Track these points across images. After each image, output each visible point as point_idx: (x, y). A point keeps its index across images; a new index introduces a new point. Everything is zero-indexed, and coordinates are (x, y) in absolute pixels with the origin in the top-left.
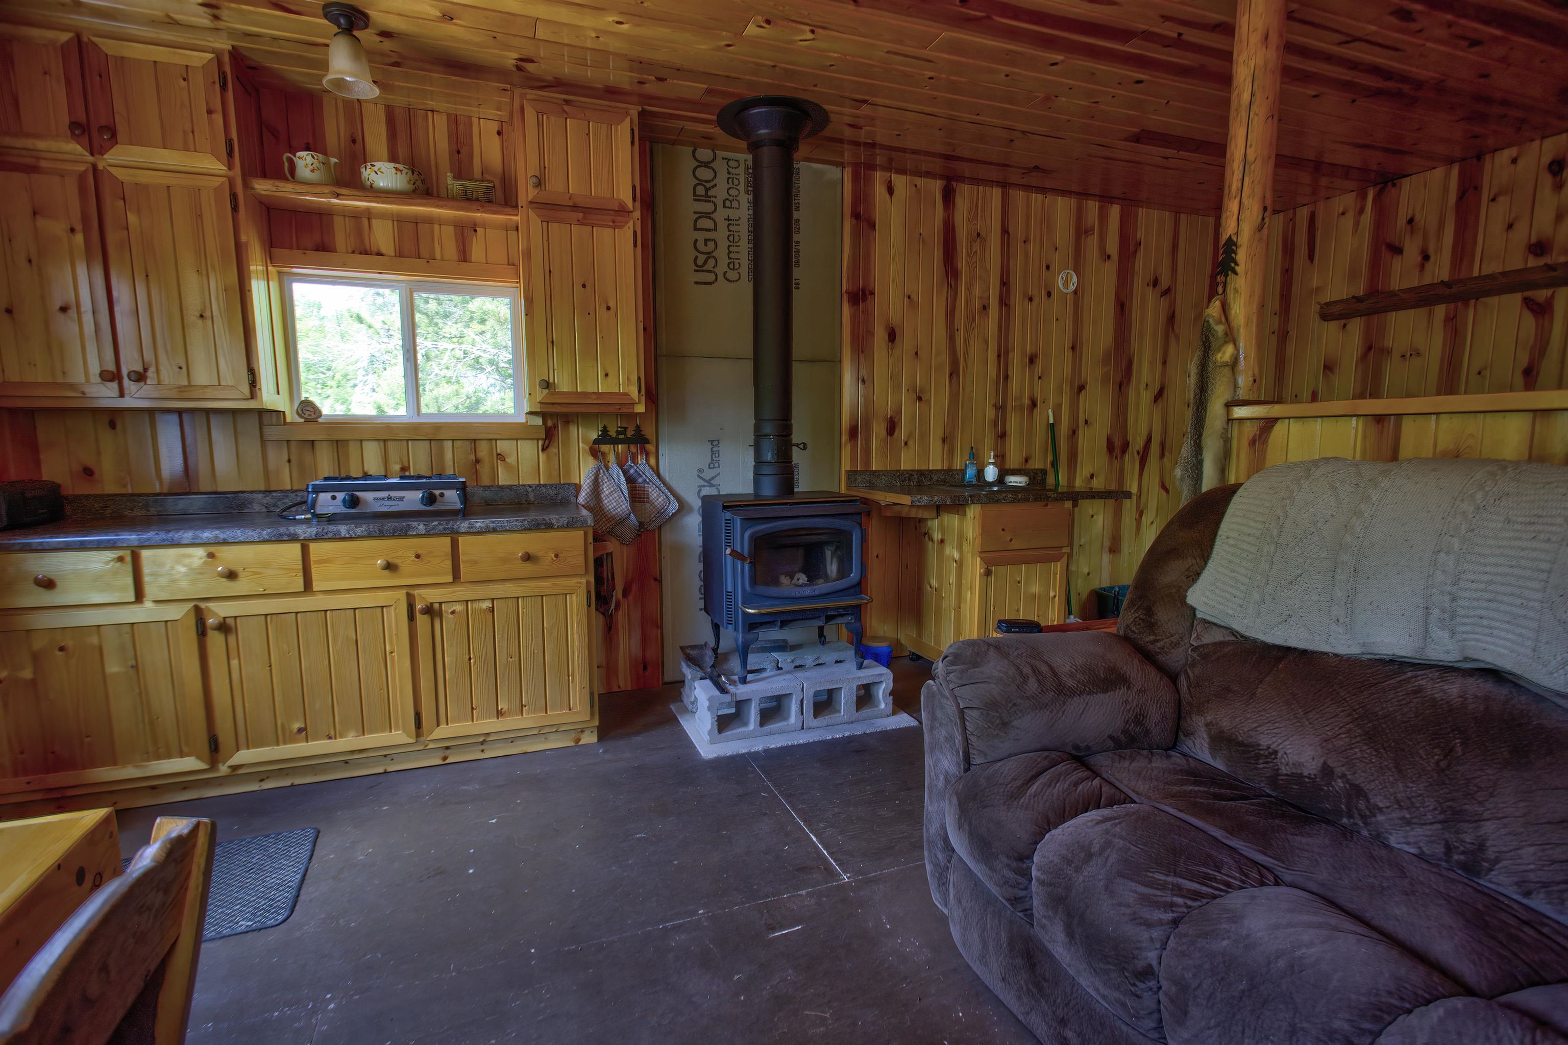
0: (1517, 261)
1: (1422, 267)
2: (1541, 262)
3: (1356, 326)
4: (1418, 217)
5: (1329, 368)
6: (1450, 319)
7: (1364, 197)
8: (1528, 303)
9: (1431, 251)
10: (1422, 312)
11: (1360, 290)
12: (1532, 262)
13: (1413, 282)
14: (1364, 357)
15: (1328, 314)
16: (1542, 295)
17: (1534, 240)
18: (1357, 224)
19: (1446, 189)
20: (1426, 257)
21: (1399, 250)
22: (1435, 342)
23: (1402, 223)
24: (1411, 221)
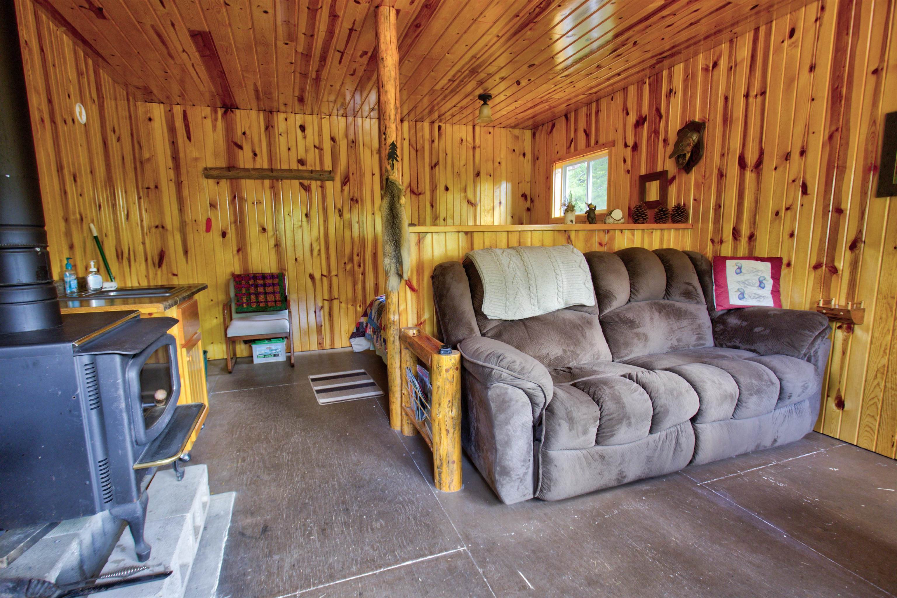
0: (294, 166)
1: (254, 160)
2: (304, 168)
3: (224, 183)
4: (247, 132)
5: (213, 206)
6: (272, 187)
7: (216, 112)
8: (301, 184)
9: (257, 151)
10: (259, 182)
11: (222, 163)
12: (301, 167)
13: (249, 165)
14: (233, 201)
15: (208, 173)
16: (306, 182)
17: (299, 158)
18: (214, 127)
19: (259, 123)
20: (255, 155)
21: (241, 147)
22: (266, 197)
23: (239, 133)
24: (244, 133)
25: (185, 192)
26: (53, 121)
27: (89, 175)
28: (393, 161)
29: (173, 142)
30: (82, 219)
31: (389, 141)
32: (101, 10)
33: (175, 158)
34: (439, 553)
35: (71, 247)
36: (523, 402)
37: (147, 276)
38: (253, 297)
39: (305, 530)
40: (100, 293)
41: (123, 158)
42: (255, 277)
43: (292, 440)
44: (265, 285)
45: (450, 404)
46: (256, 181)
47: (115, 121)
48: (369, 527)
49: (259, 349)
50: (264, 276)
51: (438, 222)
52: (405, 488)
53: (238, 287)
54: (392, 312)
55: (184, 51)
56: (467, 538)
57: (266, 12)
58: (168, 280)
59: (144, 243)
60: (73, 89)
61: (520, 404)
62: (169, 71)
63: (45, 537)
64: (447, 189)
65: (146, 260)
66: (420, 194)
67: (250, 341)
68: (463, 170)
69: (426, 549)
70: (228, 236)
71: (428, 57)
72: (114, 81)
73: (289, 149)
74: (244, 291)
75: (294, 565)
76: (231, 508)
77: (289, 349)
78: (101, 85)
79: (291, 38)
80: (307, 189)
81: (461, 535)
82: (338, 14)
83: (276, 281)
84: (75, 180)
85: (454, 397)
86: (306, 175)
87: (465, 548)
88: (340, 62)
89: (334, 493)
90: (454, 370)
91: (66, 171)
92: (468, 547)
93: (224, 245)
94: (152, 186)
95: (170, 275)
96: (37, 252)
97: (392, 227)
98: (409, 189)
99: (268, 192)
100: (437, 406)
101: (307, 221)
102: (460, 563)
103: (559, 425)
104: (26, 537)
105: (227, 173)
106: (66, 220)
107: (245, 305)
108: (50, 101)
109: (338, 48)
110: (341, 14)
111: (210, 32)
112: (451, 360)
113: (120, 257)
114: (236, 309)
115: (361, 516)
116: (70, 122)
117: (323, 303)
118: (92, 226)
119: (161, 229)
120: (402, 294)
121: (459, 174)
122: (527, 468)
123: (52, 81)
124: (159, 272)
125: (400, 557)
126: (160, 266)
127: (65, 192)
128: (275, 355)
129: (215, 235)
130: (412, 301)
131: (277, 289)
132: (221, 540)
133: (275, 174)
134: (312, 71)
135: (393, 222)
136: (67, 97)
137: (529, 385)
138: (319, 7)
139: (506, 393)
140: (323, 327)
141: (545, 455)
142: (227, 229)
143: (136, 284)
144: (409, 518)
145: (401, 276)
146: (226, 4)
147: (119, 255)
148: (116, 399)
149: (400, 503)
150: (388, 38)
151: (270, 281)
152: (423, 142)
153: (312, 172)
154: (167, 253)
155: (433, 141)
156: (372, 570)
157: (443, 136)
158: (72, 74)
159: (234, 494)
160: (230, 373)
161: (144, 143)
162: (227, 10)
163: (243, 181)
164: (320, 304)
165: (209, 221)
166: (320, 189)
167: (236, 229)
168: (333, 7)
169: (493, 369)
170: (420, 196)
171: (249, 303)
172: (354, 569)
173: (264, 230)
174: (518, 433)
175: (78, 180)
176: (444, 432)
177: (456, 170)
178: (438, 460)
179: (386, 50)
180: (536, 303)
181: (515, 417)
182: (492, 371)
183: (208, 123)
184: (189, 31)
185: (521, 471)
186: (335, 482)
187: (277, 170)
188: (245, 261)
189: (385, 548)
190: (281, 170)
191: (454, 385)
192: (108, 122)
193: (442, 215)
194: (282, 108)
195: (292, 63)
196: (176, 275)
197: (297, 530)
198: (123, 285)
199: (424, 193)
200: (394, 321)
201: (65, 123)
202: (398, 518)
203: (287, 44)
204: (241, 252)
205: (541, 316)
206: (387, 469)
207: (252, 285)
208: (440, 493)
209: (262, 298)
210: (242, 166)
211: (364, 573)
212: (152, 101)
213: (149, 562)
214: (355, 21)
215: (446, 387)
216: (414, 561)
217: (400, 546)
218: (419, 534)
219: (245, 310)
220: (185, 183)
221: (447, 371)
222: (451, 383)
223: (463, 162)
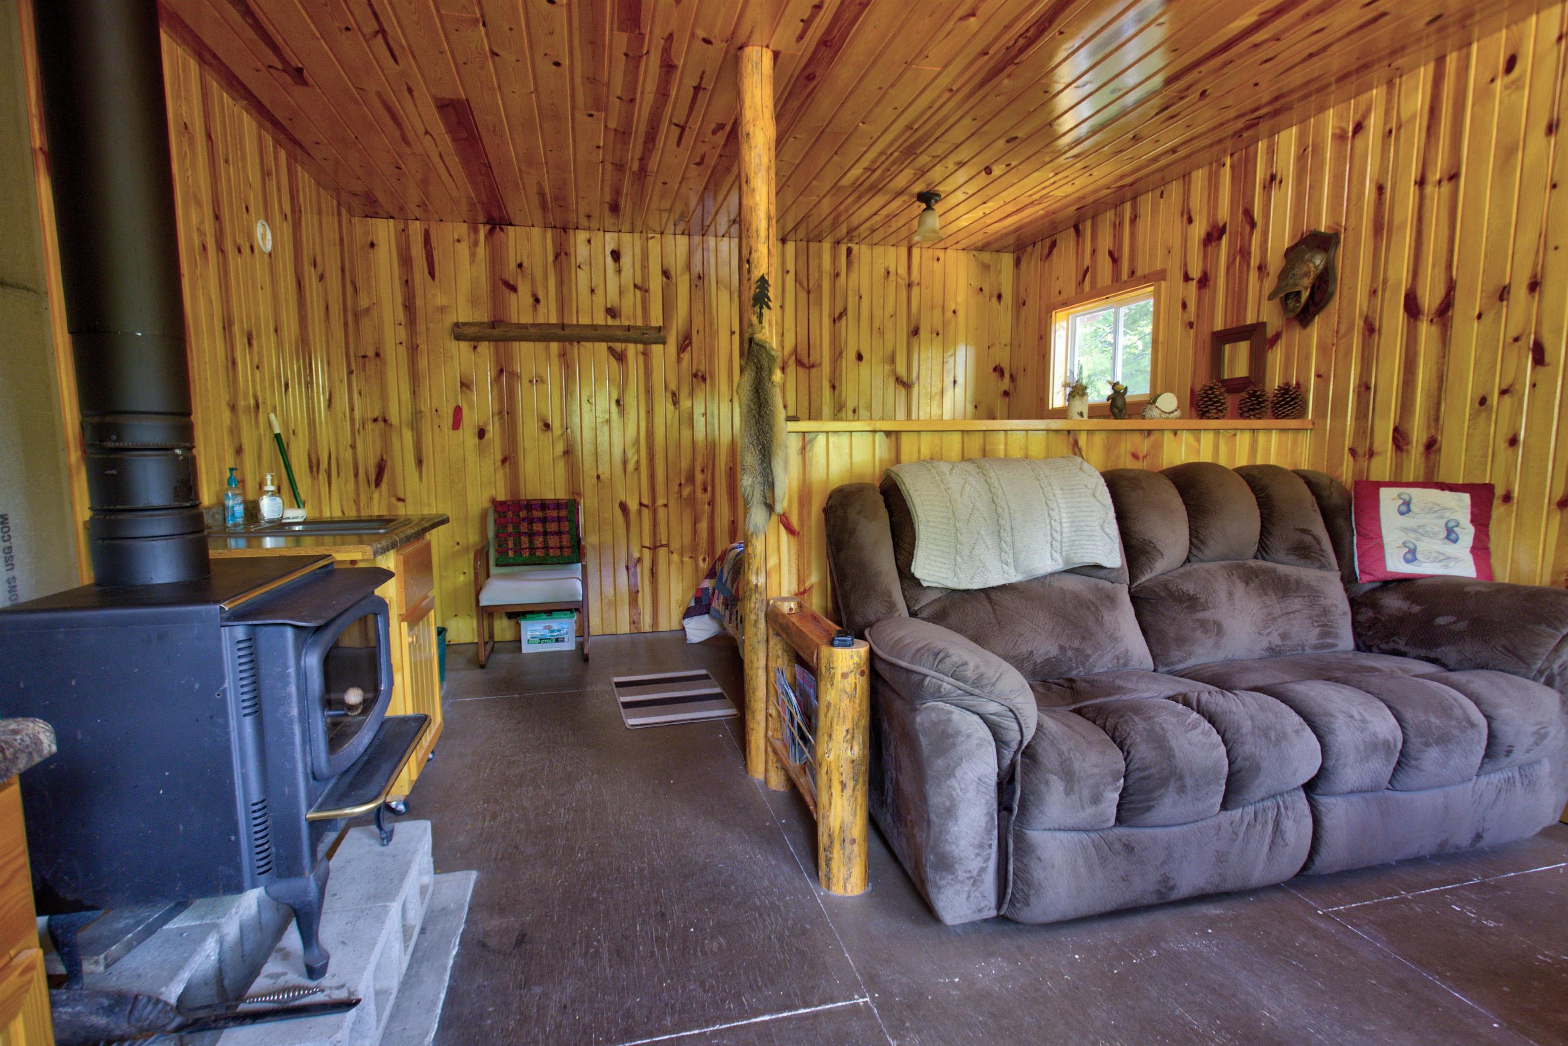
0: (600, 319)
1: (535, 308)
3: (485, 348)
4: (525, 264)
5: (465, 385)
6: (563, 355)
7: (476, 231)
8: (611, 350)
9: (541, 296)
10: (540, 346)
11: (483, 316)
12: (610, 322)
13: (526, 319)
14: (497, 379)
15: (460, 332)
17: (609, 306)
18: (473, 255)
19: (545, 248)
20: (537, 301)
21: (514, 289)
22: (552, 372)
23: (512, 265)
24: (520, 266)
25: (423, 364)
26: (221, 250)
27: (273, 336)
28: (761, 308)
29: (407, 281)
30: (257, 406)
31: (756, 274)
32: (300, 71)
33: (409, 307)
34: (820, 1005)
35: (239, 451)
36: (981, 739)
37: (357, 502)
38: (525, 540)
39: (588, 946)
40: (279, 527)
41: (327, 308)
42: (529, 505)
43: (578, 787)
44: (544, 520)
45: (849, 736)
46: (537, 343)
47: (318, 248)
48: (699, 950)
49: (532, 629)
50: (544, 505)
51: (843, 415)
52: (766, 882)
53: (500, 524)
54: (754, 570)
55: (427, 132)
56: (872, 983)
57: (557, 64)
58: (390, 507)
59: (353, 447)
60: (255, 199)
61: (974, 741)
62: (403, 166)
63: (165, 927)
64: (860, 357)
65: (356, 475)
66: (813, 366)
67: (517, 614)
68: (889, 324)
69: (796, 995)
70: (489, 435)
71: (827, 130)
72: (319, 184)
73: (592, 291)
74: (510, 529)
75: (565, 1007)
76: (468, 899)
77: (582, 631)
78: (298, 191)
79: (598, 105)
80: (620, 357)
81: (861, 975)
82: (676, 62)
83: (563, 513)
84: (250, 344)
85: (856, 725)
86: (619, 333)
87: (867, 999)
88: (679, 143)
89: (642, 884)
90: (858, 676)
91: (236, 328)
92: (872, 997)
93: (482, 451)
94: (371, 354)
95: (393, 500)
96: (178, 456)
97: (757, 422)
98: (794, 358)
99: (555, 360)
100: (826, 738)
101: (619, 412)
102: (856, 1026)
103: (1047, 783)
104: (138, 924)
105: (489, 331)
106: (233, 408)
107: (511, 553)
108: (217, 217)
109: (675, 121)
110: (680, 63)
111: (467, 100)
112: (852, 657)
113: (315, 469)
114: (497, 559)
115: (686, 928)
116: (246, 250)
117: (641, 553)
118: (272, 416)
119: (381, 424)
120: (772, 540)
121: (881, 332)
122: (987, 860)
123: (223, 185)
124: (376, 496)
125: (750, 1006)
126: (378, 483)
127: (234, 363)
128: (557, 640)
129: (468, 434)
130: (789, 552)
131: (565, 526)
132: (448, 954)
133: (567, 332)
134: (632, 159)
135: (759, 414)
136: (244, 210)
137: (992, 708)
138: (645, 51)
139: (949, 720)
140: (640, 595)
141: (1020, 838)
142: (486, 424)
143: (337, 514)
144: (770, 938)
145: (770, 507)
146: (494, 54)
147: (314, 466)
148: (284, 701)
149: (756, 909)
150: (758, 99)
151: (554, 514)
152: (820, 277)
153: (629, 328)
154: (389, 463)
155: (837, 275)
156: (700, 1026)
157: (856, 265)
158: (253, 173)
159: (474, 875)
160: (482, 667)
161: (360, 284)
162: (494, 63)
163: (516, 345)
164: (636, 555)
165: (458, 411)
166: (641, 358)
167: (502, 425)
168: (666, 51)
169: (926, 676)
170: (813, 371)
171: (518, 550)
172: (668, 1022)
173: (547, 426)
174: (968, 795)
175: (255, 343)
176: (836, 787)
177: (876, 324)
178: (826, 835)
179: (754, 120)
180: (1010, 561)
181: (965, 765)
182: (923, 680)
183: (464, 249)
184: (435, 99)
185: (975, 865)
186: (645, 865)
187: (572, 326)
188: (514, 479)
189: (724, 989)
190: (578, 326)
191: (857, 701)
192: (305, 251)
193: (851, 404)
194: (584, 222)
195: (598, 147)
196: (403, 500)
197: (574, 944)
198: (317, 515)
199: (820, 364)
200: (756, 586)
201: (239, 251)
202: (750, 936)
203: (591, 115)
204: (507, 464)
205: (1020, 583)
206: (736, 847)
207: (524, 519)
208: (827, 896)
209: (539, 541)
210: (514, 320)
211: (685, 1030)
212: (375, 215)
213: (325, 981)
214: (703, 72)
215: (843, 705)
216: (774, 1017)
217: (751, 986)
218: (786, 968)
219: (511, 561)
220: (423, 347)
221: (844, 676)
222: (852, 697)
223: (890, 310)
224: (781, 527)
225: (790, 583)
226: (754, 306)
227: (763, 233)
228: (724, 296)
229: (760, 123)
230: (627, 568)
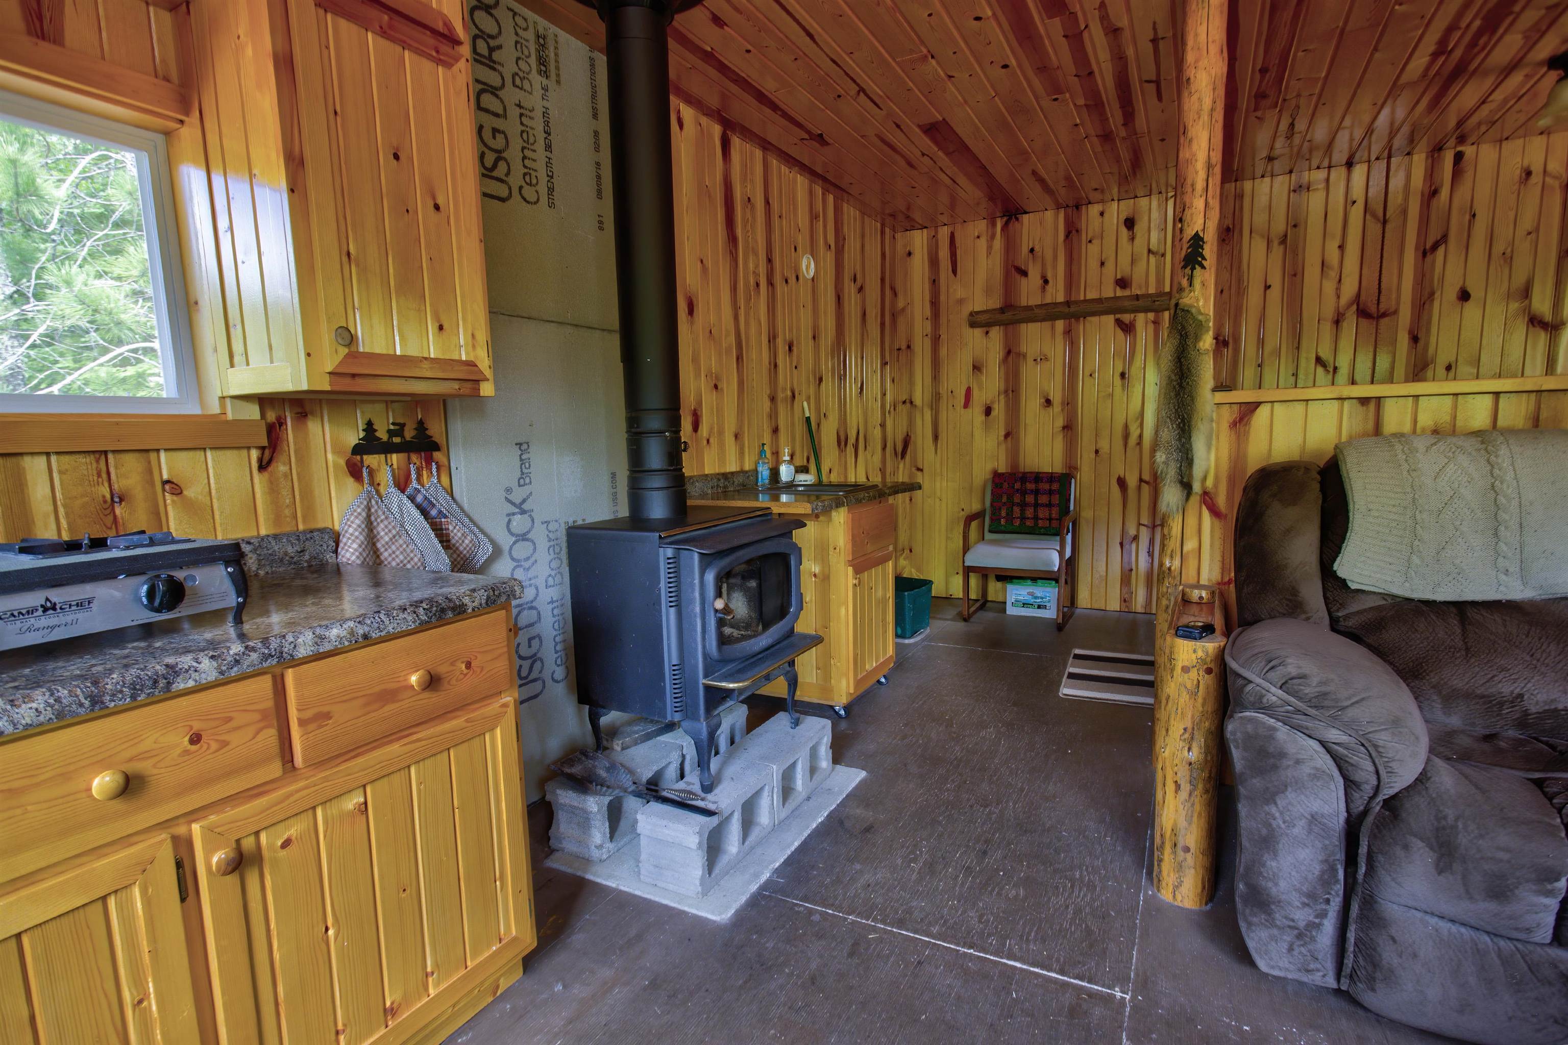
0: (1109, 291)
1: (1043, 289)
2: (1127, 293)
3: (996, 333)
4: (1037, 249)
5: (977, 368)
6: (1068, 332)
7: (994, 225)
8: (1119, 322)
9: (1050, 276)
10: (1047, 324)
11: (995, 302)
12: (1120, 293)
13: (1035, 300)
14: (1005, 360)
15: (975, 320)
16: (1126, 318)
17: (1119, 277)
18: (990, 248)
19: (1056, 229)
20: (1046, 282)
21: (1025, 274)
22: (1058, 351)
23: (1025, 250)
24: (1032, 250)
25: (943, 352)
26: (771, 283)
27: (811, 342)
29: (934, 281)
30: (793, 397)
31: (1191, 232)
32: (821, 135)
33: (935, 303)
34: (1074, 978)
35: (776, 431)
36: (1317, 769)
37: (883, 471)
38: (1017, 511)
39: (912, 852)
40: (790, 487)
41: (864, 314)
42: (1025, 477)
43: (983, 734)
44: (1036, 492)
45: (1187, 736)
46: (1043, 323)
47: (858, 267)
48: (996, 890)
49: (1016, 593)
50: (1038, 477)
51: (1430, 373)
52: (1098, 863)
53: (996, 495)
54: (1169, 552)
55: (923, 155)
56: (1144, 985)
57: (1005, 66)
58: (911, 476)
59: (883, 425)
60: (802, 240)
61: (1306, 769)
62: (916, 185)
63: (658, 738)
64: (1464, 296)
65: (884, 448)
66: (1384, 315)
67: (1006, 577)
68: (1524, 247)
69: (1058, 960)
70: (994, 413)
71: (1348, 28)
72: (863, 213)
73: (1102, 264)
74: (1004, 499)
75: (869, 885)
76: (850, 789)
77: (1070, 601)
78: (842, 224)
79: (1056, 89)
80: (1127, 328)
81: (1137, 975)
82: (1119, 25)
83: (1055, 486)
84: (790, 349)
85: (1196, 725)
86: (1127, 304)
87: (1128, 997)
88: (1160, 99)
89: (984, 824)
90: (1201, 673)
91: (780, 341)
92: (1133, 998)
93: (987, 427)
94: (904, 347)
95: (914, 469)
96: (666, 437)
97: (1177, 394)
98: (1354, 307)
99: (1059, 338)
100: (1164, 732)
101: (1123, 386)
102: (1097, 1011)
103: (1406, 847)
105: (999, 317)
106: (773, 399)
107: (1003, 521)
108: (769, 261)
109: (1145, 78)
110: (1124, 22)
111: (944, 119)
112: (1195, 651)
113: (843, 444)
114: (990, 526)
115: (997, 870)
116: (792, 280)
117: (1138, 531)
118: (805, 404)
119: (908, 405)
120: (1191, 521)
121: (1508, 258)
122: (1323, 915)
123: (776, 236)
124: (901, 466)
125: (1010, 949)
126: (903, 456)
127: (776, 366)
128: (1039, 607)
129: (977, 412)
130: (1212, 537)
131: (1056, 499)
132: (815, 819)
133: (1073, 309)
134: (1116, 126)
135: (1180, 385)
136: (793, 250)
137: (1334, 735)
138: (1083, 27)
139: (1271, 738)
140: (1134, 573)
141: (1369, 903)
142: (993, 402)
143: (862, 479)
144: (1067, 907)
145: (1186, 486)
146: (950, 77)
147: (842, 442)
149: (1072, 880)
150: (1203, 37)
151: (1046, 486)
153: (1137, 297)
154: (913, 438)
155: (1434, 193)
156: (958, 944)
157: (1468, 176)
158: (803, 218)
159: (863, 774)
160: (965, 620)
161: (899, 288)
162: (953, 84)
163: (1023, 326)
164: (1132, 532)
165: (969, 392)
166: (1151, 327)
167: (1007, 403)
168: (1104, 18)
169: (1250, 682)
170: (1384, 322)
171: (1010, 518)
172: (935, 930)
173: (1048, 402)
174: (1296, 831)
175: (795, 349)
176: (1170, 787)
177: (1499, 248)
178: (1159, 834)
179: (1197, 61)
180: (1514, 568)
181: (1290, 795)
182: (1245, 685)
183: (983, 243)
184: (919, 126)
185: (1302, 916)
186: (997, 811)
187: (1077, 302)
188: (1014, 453)
189: (996, 928)
190: (1085, 301)
191: (1200, 700)
192: (846, 270)
193: (1442, 359)
194: (1094, 196)
195: (1076, 125)
196: (921, 470)
197: (903, 847)
198: (842, 480)
199: (1396, 312)
200: (1169, 569)
201: (787, 281)
202: (1049, 899)
203: (1056, 100)
204: (1009, 439)
205: (1531, 603)
206: (1092, 823)
207: (1018, 490)
208: (1154, 896)
209: (1029, 512)
210: (1024, 303)
211: (944, 941)
212: (913, 228)
213: (710, 797)
214: (1155, 23)
215: (1182, 701)
216: (1024, 967)
217: (1022, 937)
218: (1065, 937)
219: (1003, 528)
220: (944, 337)
221: (1185, 669)
222: (1193, 694)
223: (1527, 223)
224: (1204, 508)
225: (1210, 570)
226: (1184, 267)
227: (1200, 185)
228: (1259, 246)
229: (1203, 63)
230: (1121, 544)
